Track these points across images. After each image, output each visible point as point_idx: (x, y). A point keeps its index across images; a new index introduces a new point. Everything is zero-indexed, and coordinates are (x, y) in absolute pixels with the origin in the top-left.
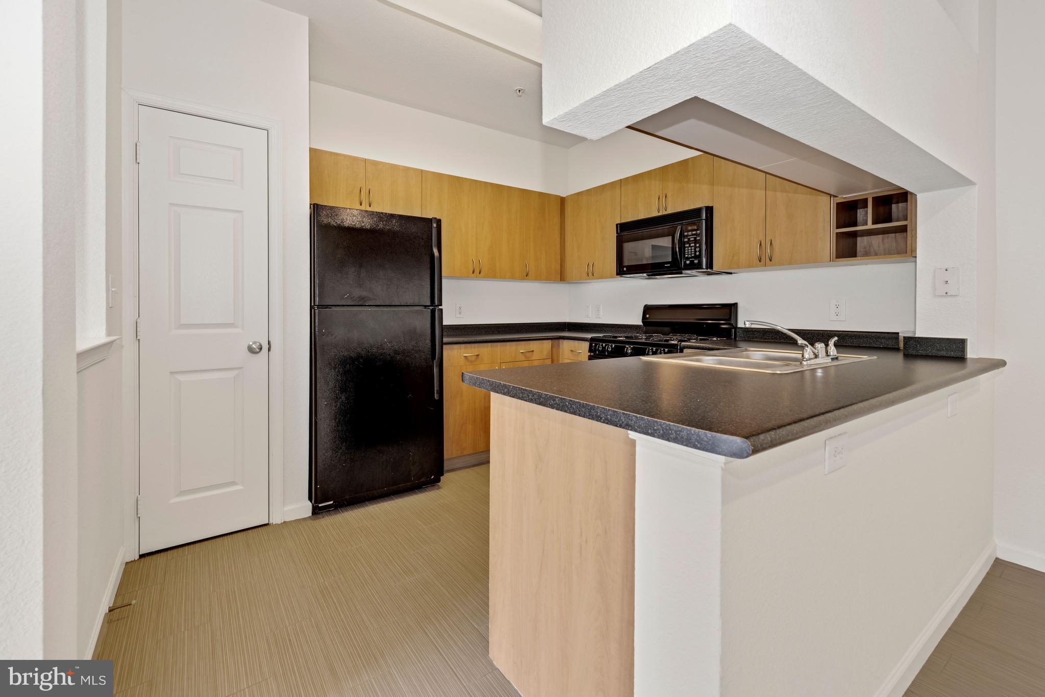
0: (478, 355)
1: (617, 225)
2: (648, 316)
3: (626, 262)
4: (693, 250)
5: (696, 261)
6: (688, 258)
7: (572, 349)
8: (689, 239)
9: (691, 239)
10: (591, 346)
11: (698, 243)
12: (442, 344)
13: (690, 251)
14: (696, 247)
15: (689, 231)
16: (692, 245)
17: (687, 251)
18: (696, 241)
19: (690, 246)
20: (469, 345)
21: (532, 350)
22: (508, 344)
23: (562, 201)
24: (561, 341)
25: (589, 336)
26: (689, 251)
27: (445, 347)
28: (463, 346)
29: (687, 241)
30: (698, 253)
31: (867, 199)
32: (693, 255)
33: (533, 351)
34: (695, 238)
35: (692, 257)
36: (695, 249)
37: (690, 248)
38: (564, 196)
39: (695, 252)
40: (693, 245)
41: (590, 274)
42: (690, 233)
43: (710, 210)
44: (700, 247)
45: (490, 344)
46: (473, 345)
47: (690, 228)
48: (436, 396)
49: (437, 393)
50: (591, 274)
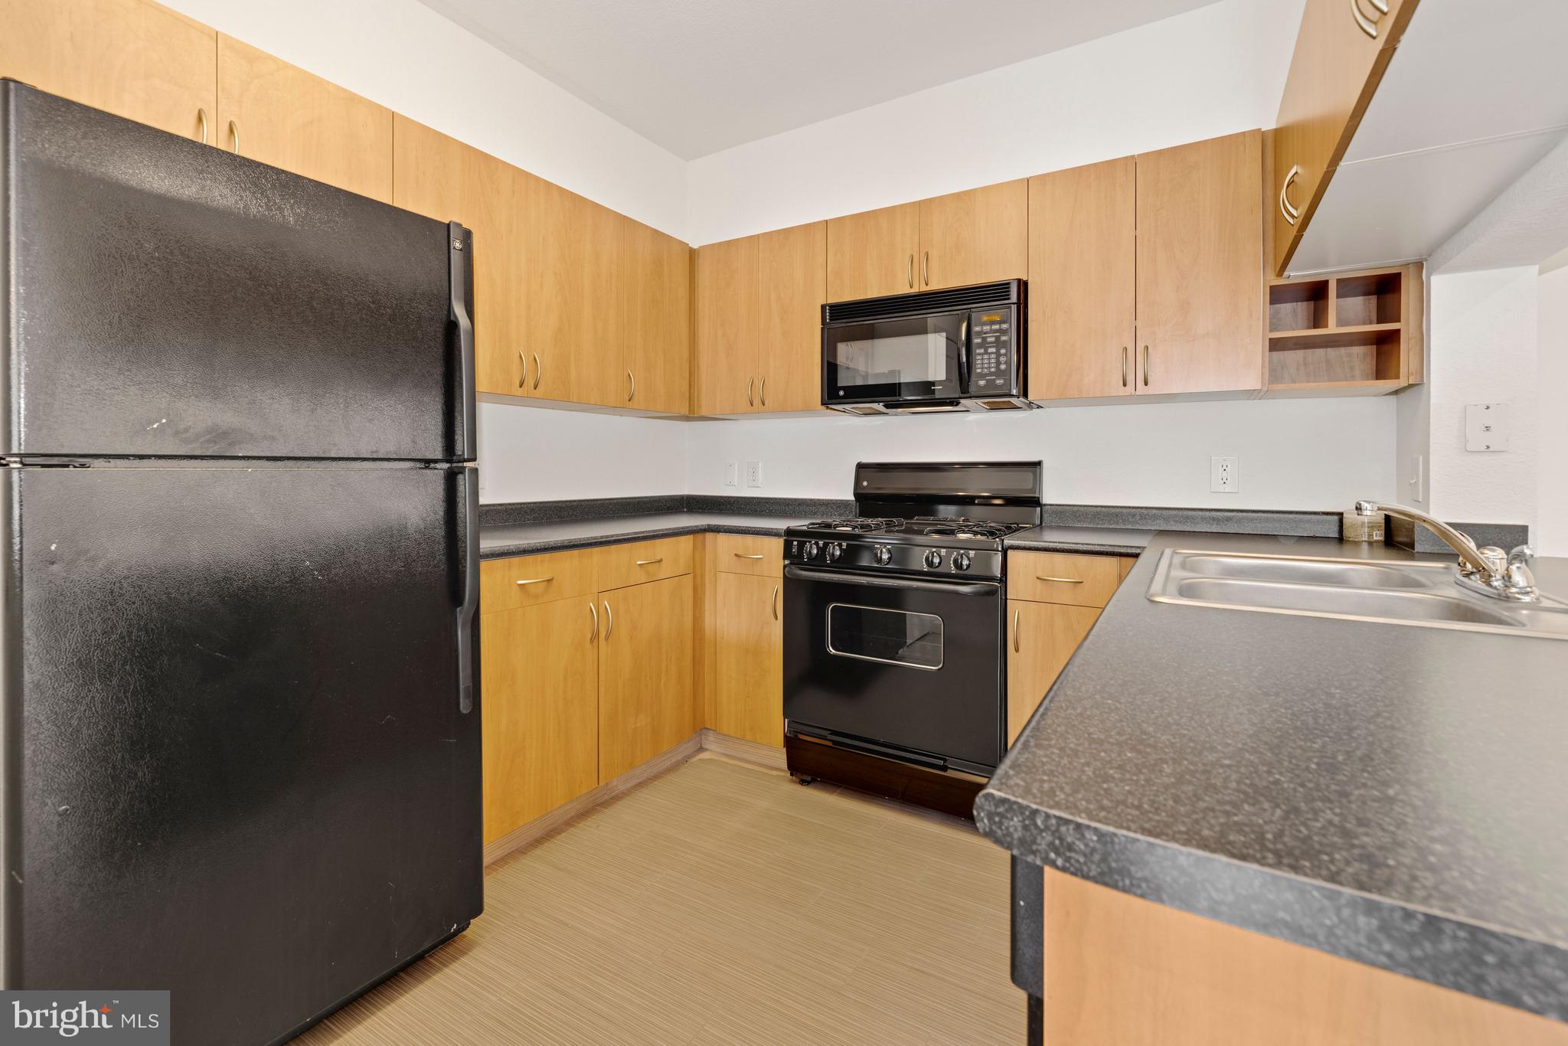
0: (549, 581)
1: (823, 307)
2: (865, 484)
3: (843, 380)
4: (993, 361)
5: (1000, 382)
6: (982, 376)
7: (738, 553)
8: (984, 339)
9: (989, 340)
10: (788, 546)
11: (1004, 347)
12: (479, 556)
13: (986, 361)
14: (998, 354)
15: (985, 324)
16: (990, 350)
17: (979, 362)
18: (998, 344)
19: (986, 352)
20: (530, 558)
21: (658, 558)
22: (614, 547)
23: (692, 255)
24: (709, 536)
25: (782, 524)
26: (984, 363)
27: (484, 565)
28: (516, 560)
29: (978, 344)
30: (1003, 367)
31: (1326, 283)
32: (993, 370)
33: (660, 561)
34: (998, 338)
35: (991, 374)
36: (998, 359)
37: (986, 357)
38: (695, 245)
39: (998, 363)
40: (993, 350)
41: (757, 401)
42: (986, 328)
43: (1023, 286)
44: (1008, 354)
45: (576, 552)
46: (539, 557)
47: (985, 319)
48: (465, 707)
49: (467, 696)
50: (758, 404)
